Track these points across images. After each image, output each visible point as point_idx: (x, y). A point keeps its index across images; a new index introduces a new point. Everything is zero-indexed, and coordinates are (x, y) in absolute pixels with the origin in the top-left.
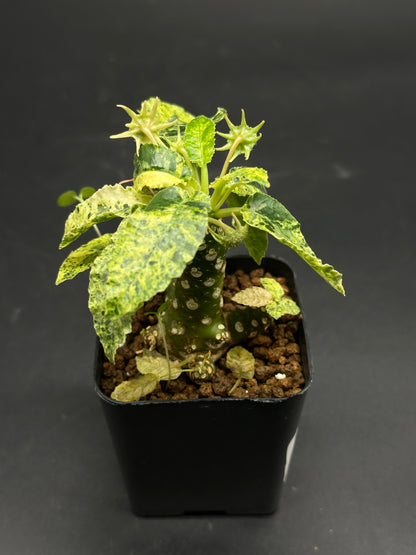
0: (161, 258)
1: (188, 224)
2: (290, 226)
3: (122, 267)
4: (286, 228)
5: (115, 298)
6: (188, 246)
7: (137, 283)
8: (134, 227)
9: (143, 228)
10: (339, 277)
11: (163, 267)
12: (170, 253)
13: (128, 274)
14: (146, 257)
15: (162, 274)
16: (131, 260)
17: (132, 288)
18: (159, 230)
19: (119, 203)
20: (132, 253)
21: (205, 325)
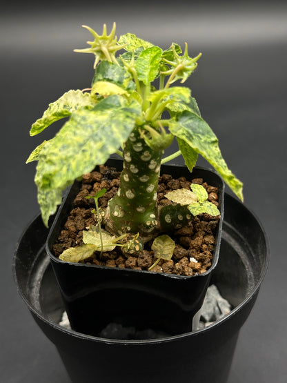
0: (91, 148)
1: (118, 123)
2: (208, 140)
3: (60, 150)
4: (205, 142)
5: (50, 175)
6: (114, 142)
7: (69, 165)
8: (76, 121)
9: (83, 122)
10: (240, 186)
11: (91, 155)
12: (99, 145)
13: (64, 157)
14: (81, 146)
15: (89, 161)
16: (68, 146)
17: (65, 168)
18: (94, 126)
19: (78, 105)
20: (70, 141)
21: (140, 213)
